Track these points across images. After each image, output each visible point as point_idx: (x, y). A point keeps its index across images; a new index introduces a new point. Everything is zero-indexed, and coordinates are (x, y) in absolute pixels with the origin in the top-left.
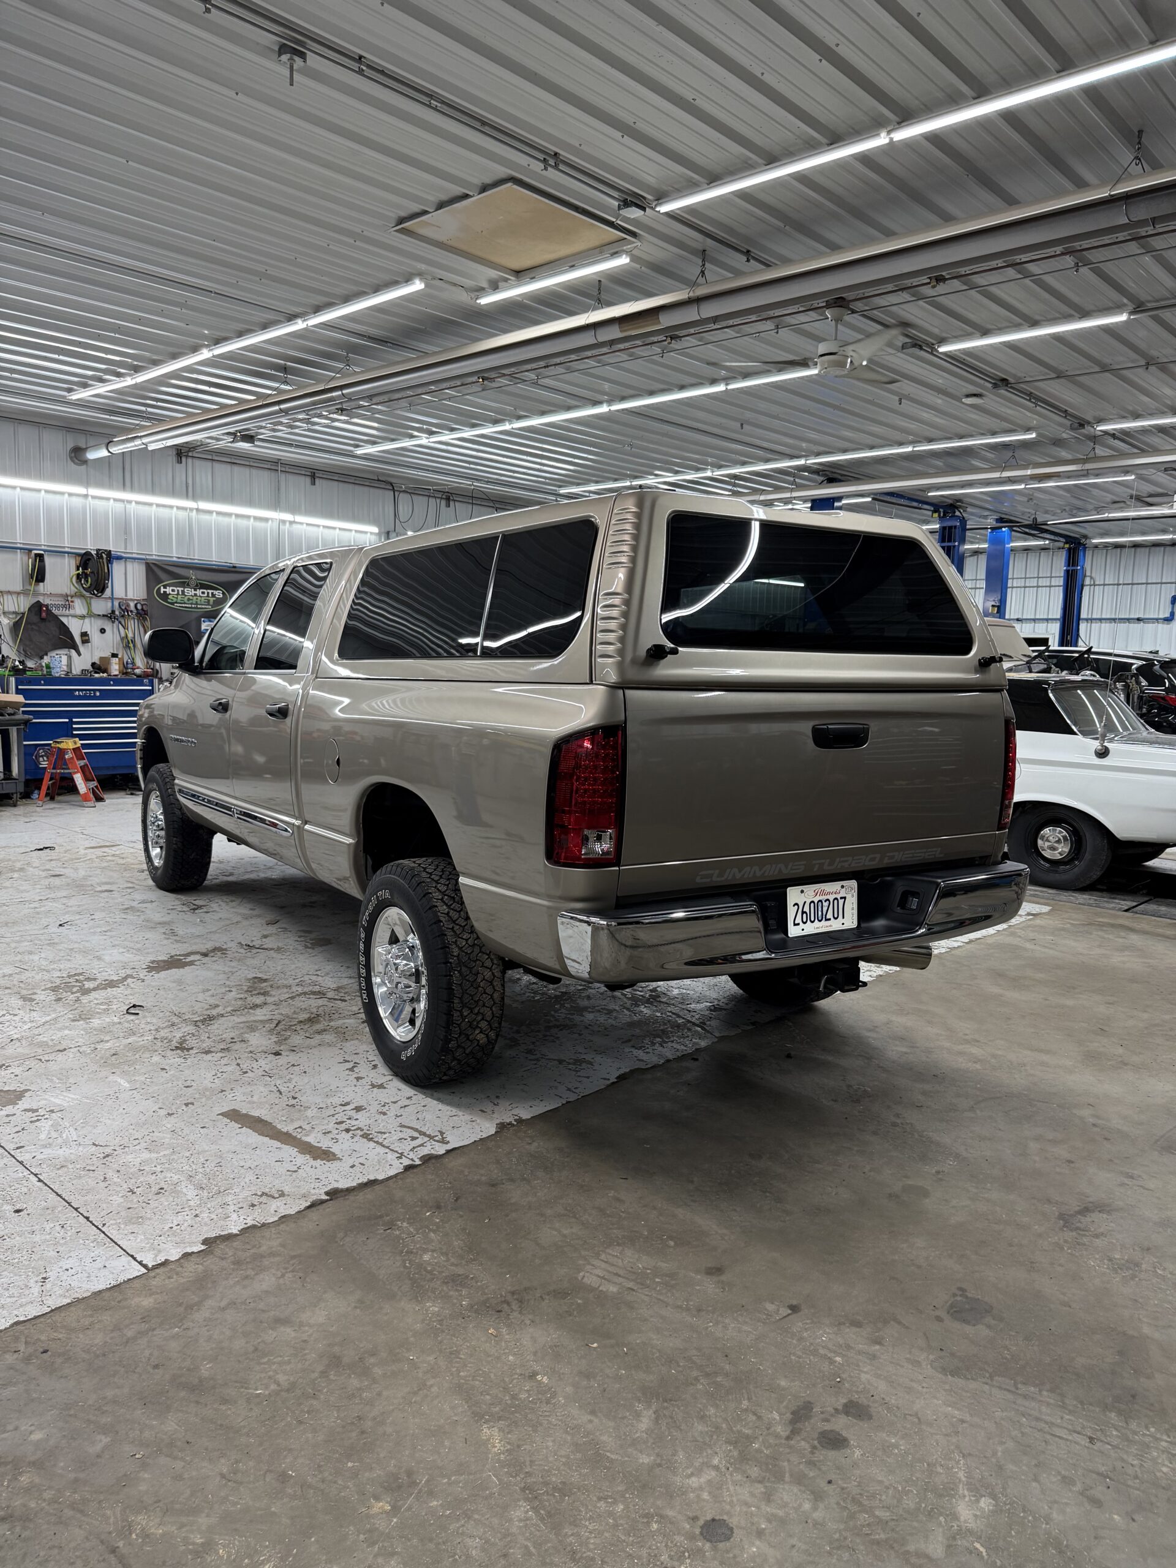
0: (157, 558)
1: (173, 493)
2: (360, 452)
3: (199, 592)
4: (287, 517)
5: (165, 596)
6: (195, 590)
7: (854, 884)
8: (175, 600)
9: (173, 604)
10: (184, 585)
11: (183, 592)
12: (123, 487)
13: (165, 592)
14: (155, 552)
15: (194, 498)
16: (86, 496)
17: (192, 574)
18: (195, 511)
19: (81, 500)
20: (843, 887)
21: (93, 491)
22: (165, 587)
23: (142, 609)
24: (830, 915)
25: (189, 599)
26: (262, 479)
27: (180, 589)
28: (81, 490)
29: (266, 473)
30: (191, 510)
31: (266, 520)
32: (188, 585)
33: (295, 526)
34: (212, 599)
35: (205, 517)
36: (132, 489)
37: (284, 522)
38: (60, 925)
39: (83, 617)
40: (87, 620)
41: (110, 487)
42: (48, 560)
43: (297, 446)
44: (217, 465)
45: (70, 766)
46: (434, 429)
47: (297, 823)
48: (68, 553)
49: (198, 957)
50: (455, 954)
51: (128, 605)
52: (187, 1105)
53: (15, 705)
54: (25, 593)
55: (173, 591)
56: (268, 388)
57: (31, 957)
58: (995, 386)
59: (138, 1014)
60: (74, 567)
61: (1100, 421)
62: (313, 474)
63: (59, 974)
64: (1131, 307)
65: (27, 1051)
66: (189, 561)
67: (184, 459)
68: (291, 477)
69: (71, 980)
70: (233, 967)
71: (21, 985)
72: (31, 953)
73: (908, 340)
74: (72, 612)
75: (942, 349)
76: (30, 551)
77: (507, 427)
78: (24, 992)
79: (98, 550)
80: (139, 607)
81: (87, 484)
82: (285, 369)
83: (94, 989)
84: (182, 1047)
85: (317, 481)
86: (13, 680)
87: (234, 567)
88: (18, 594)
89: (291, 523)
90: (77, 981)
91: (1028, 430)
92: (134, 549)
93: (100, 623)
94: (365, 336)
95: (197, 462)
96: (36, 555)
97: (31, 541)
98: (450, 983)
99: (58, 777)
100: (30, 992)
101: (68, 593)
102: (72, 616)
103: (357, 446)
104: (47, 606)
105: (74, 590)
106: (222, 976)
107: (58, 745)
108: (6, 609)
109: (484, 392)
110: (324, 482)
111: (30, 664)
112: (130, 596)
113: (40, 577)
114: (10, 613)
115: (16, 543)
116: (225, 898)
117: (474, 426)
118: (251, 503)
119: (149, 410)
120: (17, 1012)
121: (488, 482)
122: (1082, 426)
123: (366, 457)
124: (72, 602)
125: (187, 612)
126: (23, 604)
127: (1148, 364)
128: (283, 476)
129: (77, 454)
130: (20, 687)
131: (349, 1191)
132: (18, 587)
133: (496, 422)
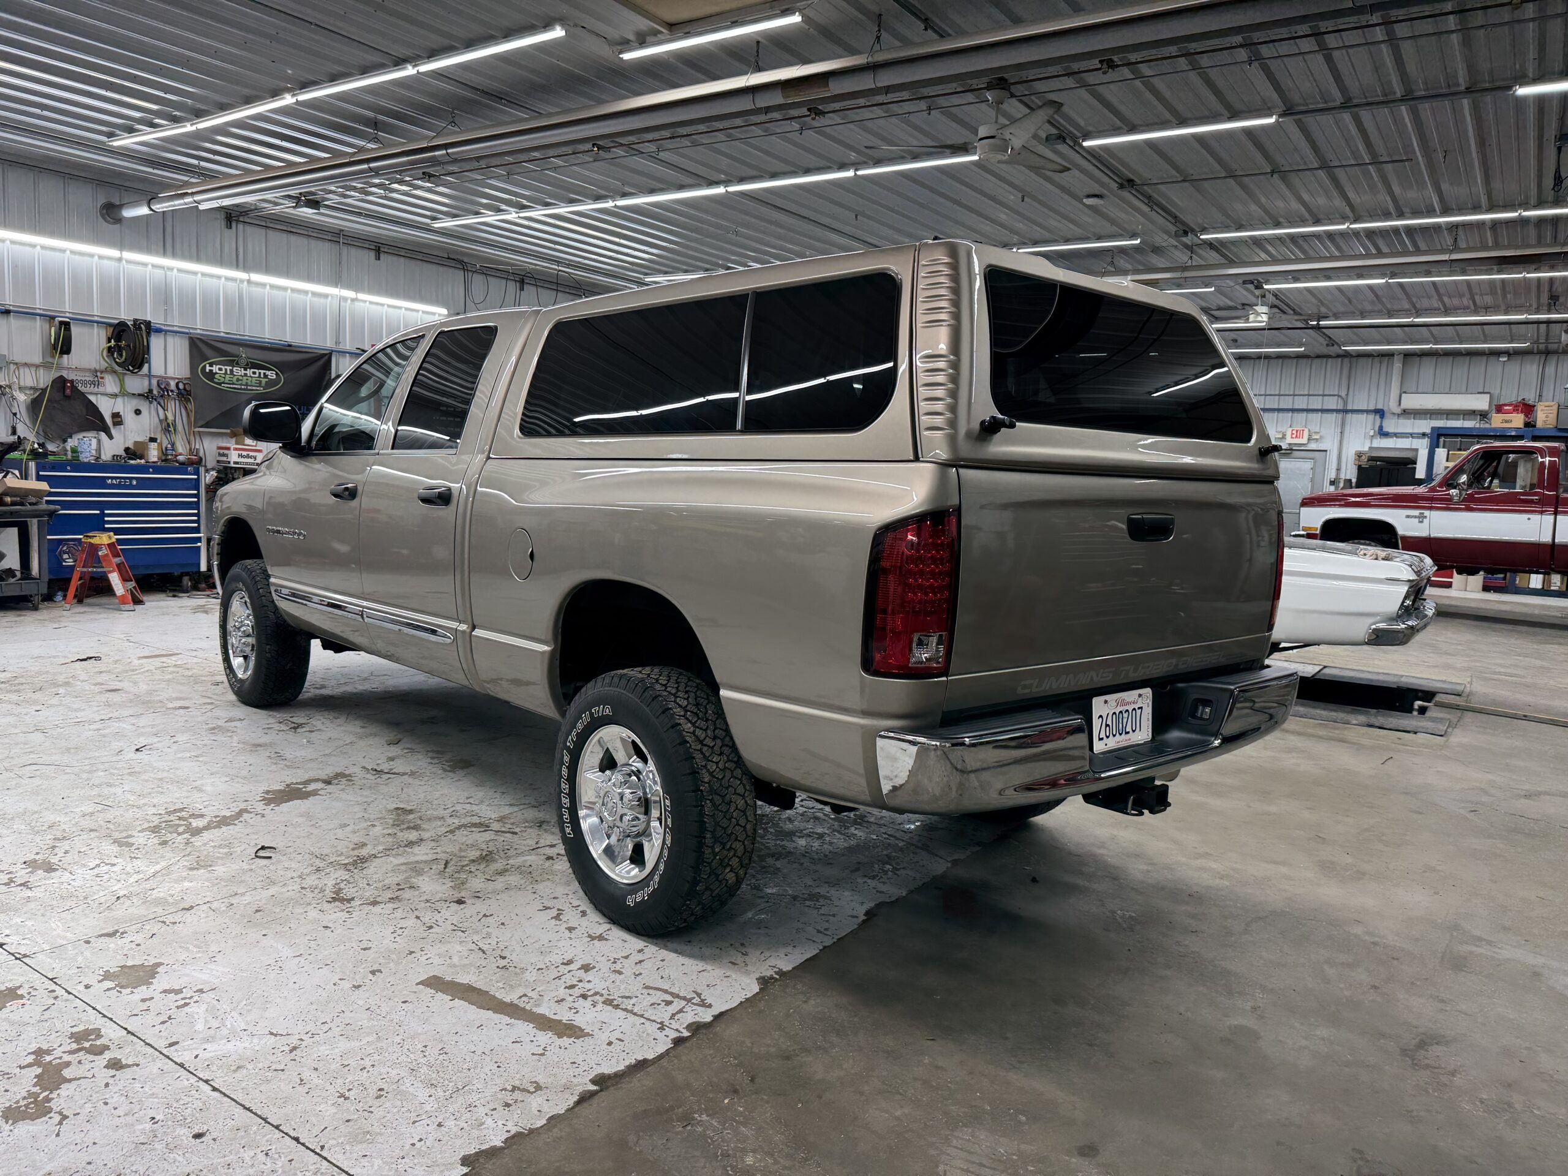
0: (201, 332)
1: (221, 262)
2: (437, 225)
3: (249, 372)
4: (349, 294)
5: (211, 375)
6: (245, 369)
7: (1147, 692)
8: (222, 380)
9: (220, 384)
10: (232, 363)
11: (232, 371)
12: (164, 254)
13: (211, 371)
14: (200, 326)
15: (246, 268)
16: (120, 260)
17: (243, 352)
18: (245, 283)
19: (113, 264)
20: (1140, 695)
21: (128, 255)
22: (211, 365)
23: (185, 389)
24: (1129, 729)
25: (238, 380)
26: (323, 250)
27: (228, 368)
28: (114, 253)
29: (327, 245)
30: (242, 281)
31: (326, 296)
32: (237, 364)
33: (357, 303)
34: (264, 381)
35: (258, 290)
36: (174, 255)
37: (345, 299)
38: (137, 750)
39: (115, 396)
40: (120, 400)
41: (148, 250)
42: (75, 330)
43: (367, 216)
44: (270, 233)
45: (104, 564)
46: (525, 202)
47: (463, 627)
48: (98, 322)
49: (319, 785)
50: (706, 780)
51: (168, 384)
52: (373, 973)
53: (39, 494)
54: (46, 366)
55: (220, 369)
56: (349, 145)
57: (113, 790)
58: (1121, 186)
59: (270, 857)
60: (104, 339)
61: (1204, 230)
62: (379, 248)
63: (154, 811)
64: (1282, 108)
65: (142, 911)
66: (238, 337)
67: (234, 225)
68: (353, 250)
69: (172, 818)
70: (366, 797)
71: (109, 825)
72: (110, 785)
73: (1054, 131)
74: (101, 389)
75: (1086, 144)
76: (53, 318)
77: (609, 204)
78: (116, 835)
79: (135, 321)
80: (181, 386)
81: (122, 247)
82: (376, 125)
83: (207, 828)
84: (338, 898)
85: (382, 255)
86: (32, 465)
87: (290, 346)
88: (37, 366)
89: (353, 300)
90: (180, 818)
91: (1133, 236)
92: (176, 321)
93: (135, 403)
94: (478, 90)
95: (249, 229)
96: (61, 323)
97: (52, 306)
98: (702, 814)
99: (87, 577)
100: (124, 834)
101: (98, 368)
102: (102, 394)
103: (434, 219)
104: (72, 382)
105: (104, 365)
106: (356, 809)
107: (89, 540)
108: (22, 384)
109: (596, 163)
110: (390, 258)
111: (51, 447)
112: (170, 373)
113: (65, 348)
114: (26, 388)
115: (35, 309)
116: (326, 713)
117: (572, 201)
118: (309, 278)
119: (203, 164)
120: (115, 861)
121: (569, 266)
122: (1186, 233)
123: (443, 232)
124: (102, 378)
125: (235, 393)
126: (44, 379)
127: (1273, 172)
128: (345, 250)
129: (111, 212)
130: (41, 473)
131: (618, 1076)
132: (37, 359)
133: (598, 198)
